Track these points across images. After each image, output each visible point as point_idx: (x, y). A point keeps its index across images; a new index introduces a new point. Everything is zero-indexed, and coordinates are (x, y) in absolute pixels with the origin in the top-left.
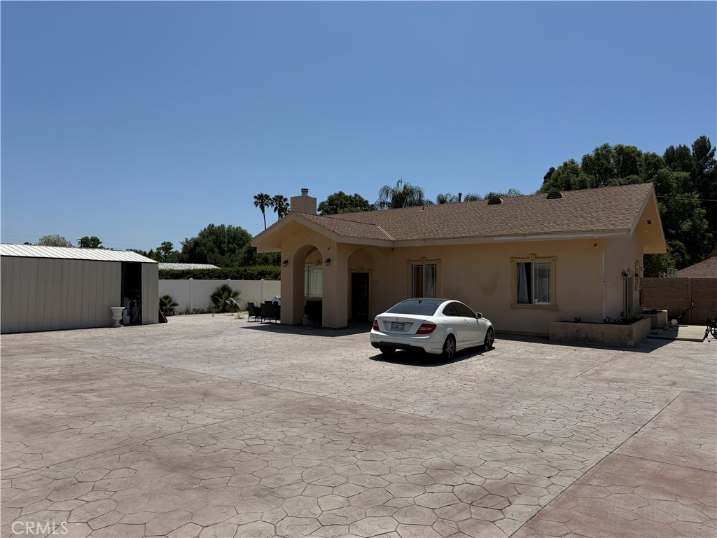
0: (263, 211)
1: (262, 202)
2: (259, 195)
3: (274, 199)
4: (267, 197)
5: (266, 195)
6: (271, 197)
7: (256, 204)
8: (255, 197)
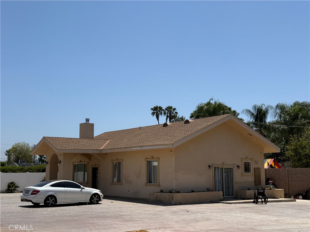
0: (158, 119)
1: (157, 113)
2: (155, 107)
3: (166, 109)
4: (161, 108)
5: (160, 107)
6: (164, 108)
7: (153, 114)
8: (152, 109)
